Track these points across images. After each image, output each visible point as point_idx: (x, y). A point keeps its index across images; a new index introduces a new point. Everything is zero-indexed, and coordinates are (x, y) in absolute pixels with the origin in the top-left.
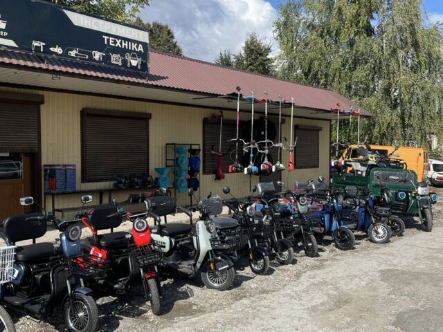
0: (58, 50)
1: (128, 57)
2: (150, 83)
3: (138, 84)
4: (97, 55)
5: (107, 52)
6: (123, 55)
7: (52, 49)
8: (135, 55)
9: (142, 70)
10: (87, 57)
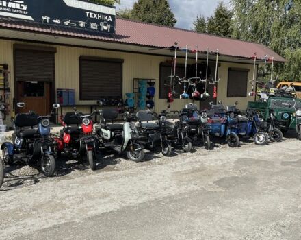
0: (58, 21)
1: (102, 24)
2: (116, 40)
3: (108, 41)
4: (82, 24)
5: (88, 22)
6: (98, 24)
7: (54, 21)
8: (106, 23)
9: (110, 32)
10: (75, 25)
